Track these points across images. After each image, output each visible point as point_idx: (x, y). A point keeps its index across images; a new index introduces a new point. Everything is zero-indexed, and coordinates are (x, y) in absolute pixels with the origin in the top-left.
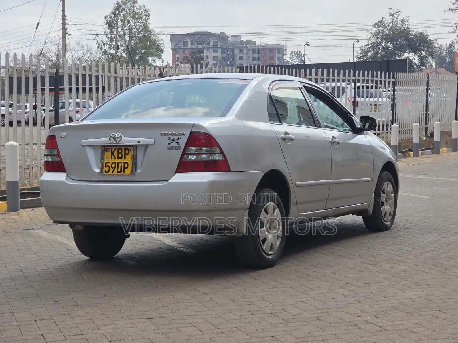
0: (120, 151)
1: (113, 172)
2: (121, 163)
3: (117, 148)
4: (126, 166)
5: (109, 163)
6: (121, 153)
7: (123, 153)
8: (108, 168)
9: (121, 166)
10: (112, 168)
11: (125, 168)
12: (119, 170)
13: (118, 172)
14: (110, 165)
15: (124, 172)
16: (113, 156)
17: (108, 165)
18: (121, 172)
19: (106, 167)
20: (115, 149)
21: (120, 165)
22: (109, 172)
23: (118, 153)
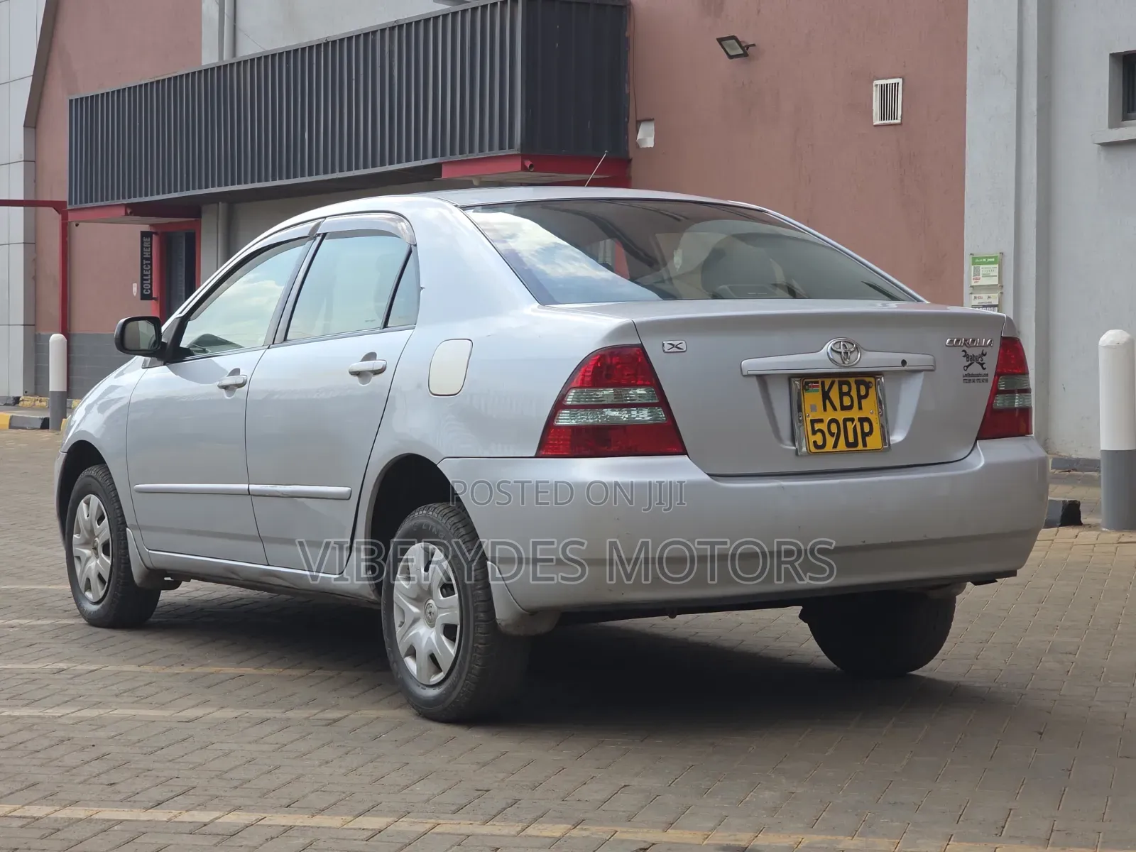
0: (845, 388)
1: (835, 446)
2: (852, 420)
3: (837, 380)
4: (867, 429)
5: (821, 421)
6: (848, 394)
7: (854, 393)
8: (819, 435)
9: (855, 429)
10: (832, 435)
11: (865, 435)
12: (851, 440)
13: (848, 444)
14: (823, 426)
15: (865, 445)
16: (827, 402)
17: (817, 426)
18: (855, 444)
19: (814, 432)
20: (832, 383)
21: (850, 426)
22: (824, 445)
23: (842, 394)
